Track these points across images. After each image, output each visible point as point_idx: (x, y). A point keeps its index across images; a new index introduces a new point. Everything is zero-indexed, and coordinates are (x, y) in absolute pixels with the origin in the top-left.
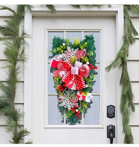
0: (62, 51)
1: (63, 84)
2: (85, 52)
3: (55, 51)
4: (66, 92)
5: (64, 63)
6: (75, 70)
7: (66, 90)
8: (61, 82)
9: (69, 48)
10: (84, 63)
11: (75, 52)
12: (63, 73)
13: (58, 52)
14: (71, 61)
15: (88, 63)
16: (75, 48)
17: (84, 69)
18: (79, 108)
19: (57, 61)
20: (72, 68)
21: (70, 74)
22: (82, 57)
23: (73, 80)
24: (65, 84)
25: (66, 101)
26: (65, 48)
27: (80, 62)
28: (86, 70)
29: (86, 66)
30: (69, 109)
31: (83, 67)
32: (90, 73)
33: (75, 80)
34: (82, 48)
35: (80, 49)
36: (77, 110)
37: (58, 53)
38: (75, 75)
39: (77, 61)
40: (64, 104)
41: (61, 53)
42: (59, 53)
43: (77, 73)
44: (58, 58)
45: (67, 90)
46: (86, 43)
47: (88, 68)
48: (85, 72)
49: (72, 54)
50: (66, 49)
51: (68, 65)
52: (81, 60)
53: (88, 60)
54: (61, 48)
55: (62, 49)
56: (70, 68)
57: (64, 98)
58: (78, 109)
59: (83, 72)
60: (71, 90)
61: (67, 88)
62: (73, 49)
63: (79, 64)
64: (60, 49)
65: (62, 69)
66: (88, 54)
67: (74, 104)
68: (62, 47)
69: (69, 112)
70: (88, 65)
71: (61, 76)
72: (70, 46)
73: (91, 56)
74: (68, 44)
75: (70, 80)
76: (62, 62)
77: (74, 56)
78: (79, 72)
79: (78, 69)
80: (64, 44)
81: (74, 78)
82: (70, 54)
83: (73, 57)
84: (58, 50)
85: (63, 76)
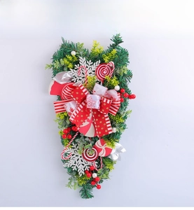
0: (71, 66)
1: (72, 125)
2: (112, 68)
3: (57, 65)
4: (77, 140)
5: (75, 87)
6: (94, 101)
7: (77, 138)
8: (68, 122)
9: (82, 60)
10: (111, 87)
11: (94, 68)
12: (72, 106)
13: (63, 67)
14: (86, 84)
15: (118, 88)
16: (94, 60)
17: (111, 98)
18: (99, 171)
19: (61, 83)
20: (89, 96)
21: (85, 107)
22: (107, 77)
23: (90, 118)
24: (75, 125)
25: (77, 158)
26: (76, 59)
27: (103, 85)
28: (114, 101)
29: (114, 93)
30: (81, 172)
31: (108, 94)
32: (121, 107)
33: (93, 118)
34: (106, 61)
35: (103, 62)
36: (95, 175)
37: (62, 69)
38: (94, 110)
39: (97, 85)
40: (72, 162)
41: (68, 70)
42: (65, 69)
43: (97, 106)
44: (64, 78)
45: (79, 136)
46: (115, 51)
47: (117, 97)
48: (112, 104)
49: (89, 70)
50: (77, 63)
51: (81, 91)
52: (104, 83)
53: (117, 82)
54: (68, 60)
55: (71, 62)
56: (85, 98)
57: (72, 151)
58: (96, 172)
59: (108, 105)
60: (85, 137)
61: (79, 133)
62: (90, 62)
63: (100, 89)
64: (66, 61)
65: (70, 99)
66: (118, 72)
67: (89, 163)
68: (70, 58)
69: (81, 178)
70: (118, 92)
71: (68, 110)
72: (85, 56)
73: (124, 75)
74: (81, 53)
75: (85, 118)
76: (71, 86)
77: (92, 75)
78: (101, 105)
79: (98, 98)
80: (74, 53)
81: (91, 115)
82: (84, 72)
83: (91, 77)
84: (63, 64)
85: (72, 110)
